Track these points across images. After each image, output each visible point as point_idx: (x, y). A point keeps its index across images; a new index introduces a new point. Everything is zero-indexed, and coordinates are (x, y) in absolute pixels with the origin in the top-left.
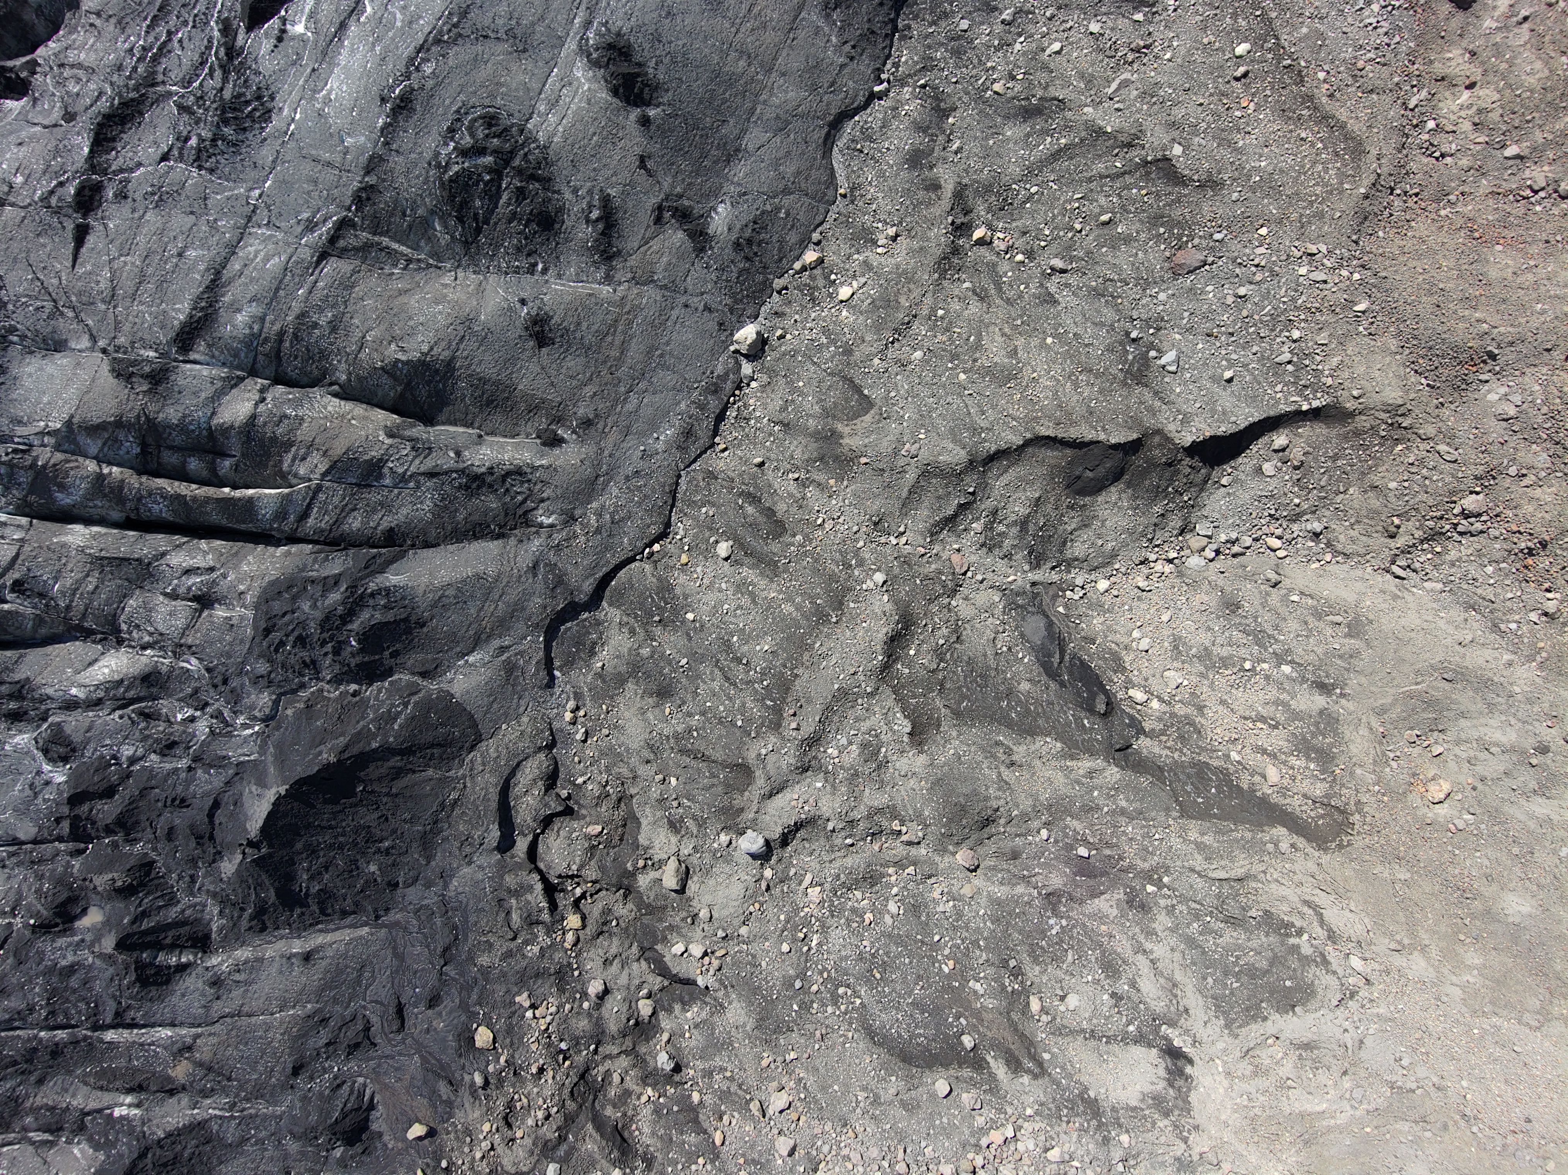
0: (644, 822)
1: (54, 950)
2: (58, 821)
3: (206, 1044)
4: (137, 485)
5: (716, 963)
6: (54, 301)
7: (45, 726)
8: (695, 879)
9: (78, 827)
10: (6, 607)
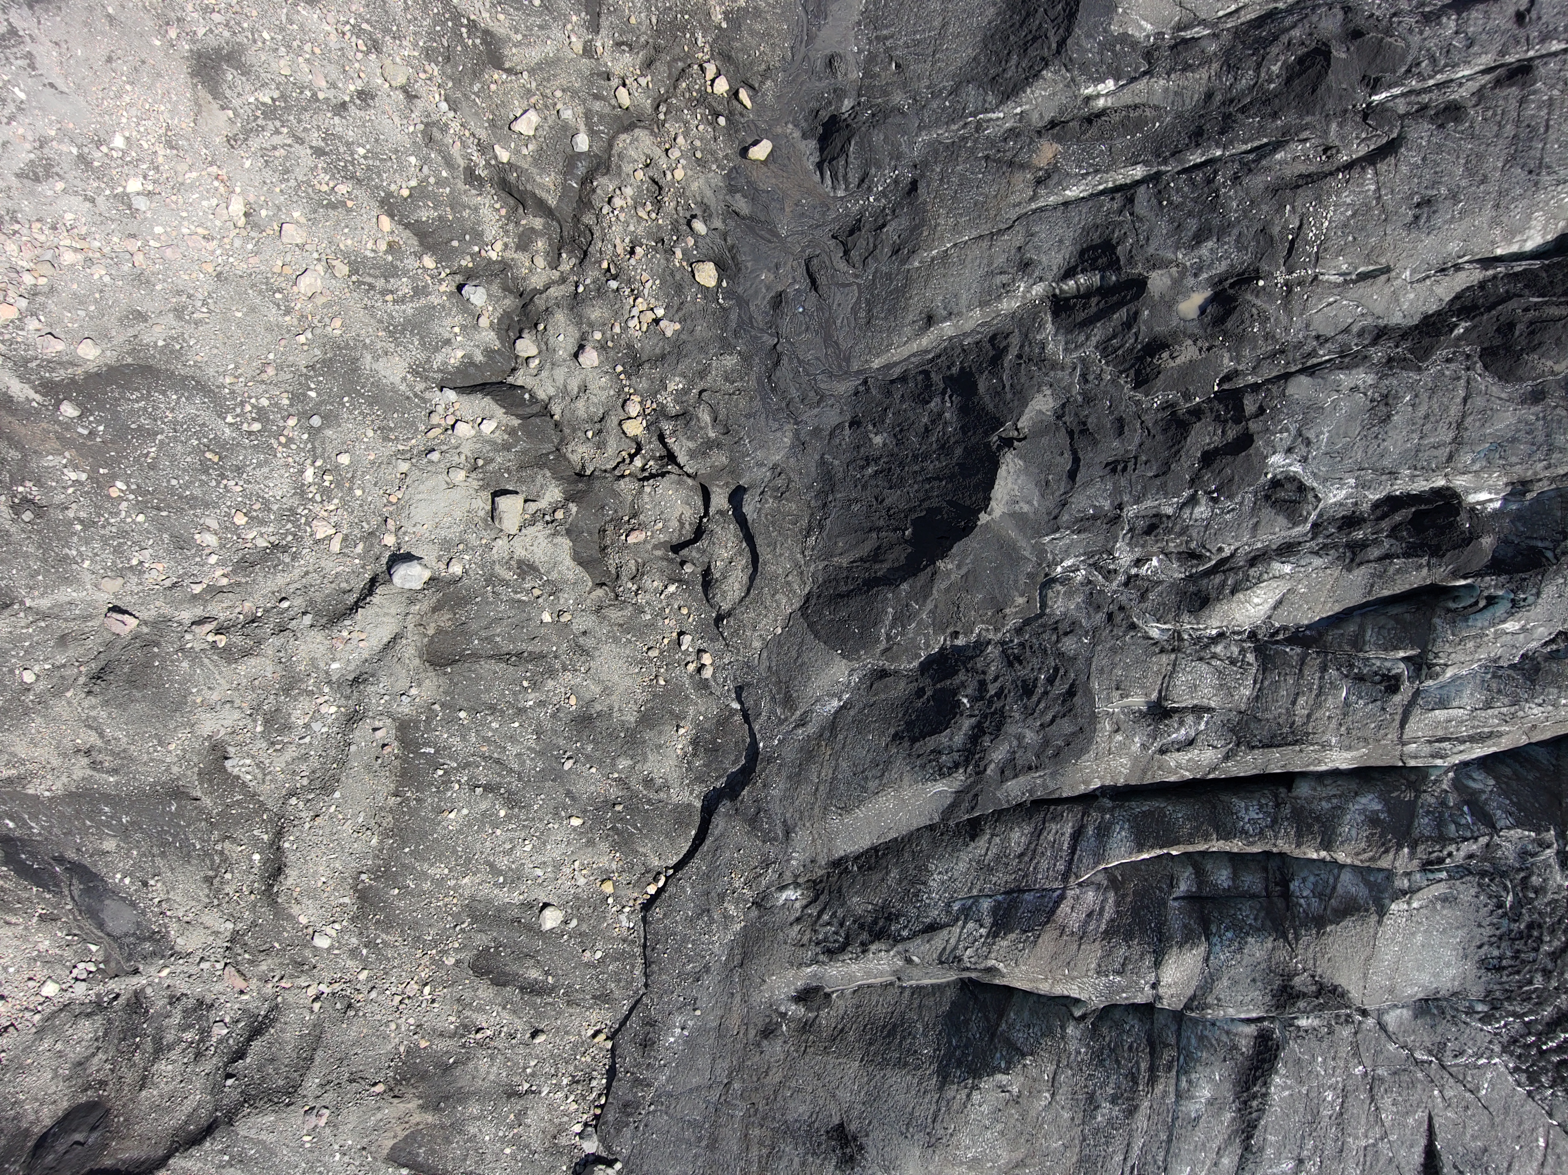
0: (568, 562)
1: (1227, 256)
2: (1261, 410)
3: (1021, 192)
4: (1280, 842)
5: (435, 419)
6: (1443, 1067)
7: (1313, 517)
8: (482, 513)
9: (1233, 408)
10: (1402, 654)
